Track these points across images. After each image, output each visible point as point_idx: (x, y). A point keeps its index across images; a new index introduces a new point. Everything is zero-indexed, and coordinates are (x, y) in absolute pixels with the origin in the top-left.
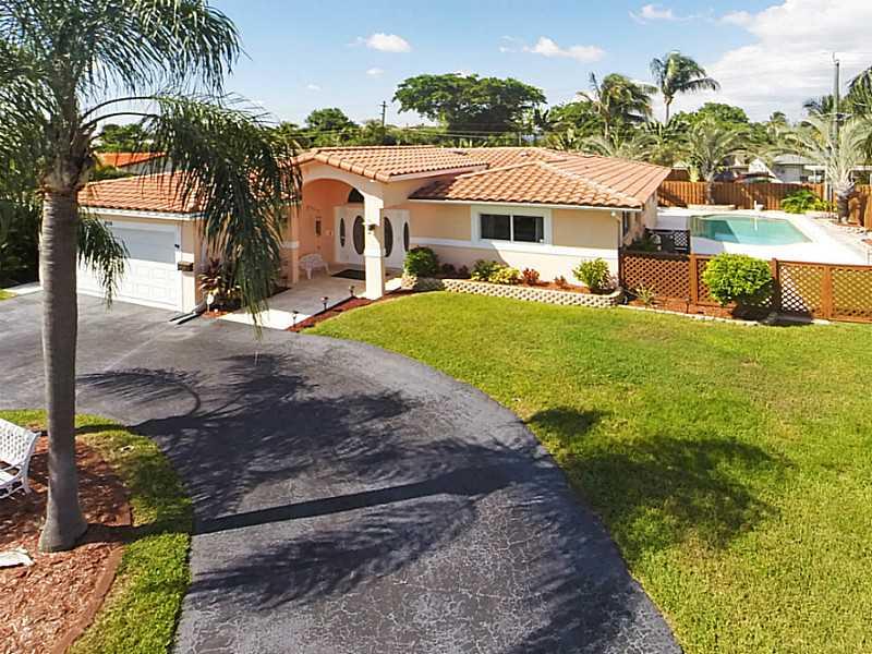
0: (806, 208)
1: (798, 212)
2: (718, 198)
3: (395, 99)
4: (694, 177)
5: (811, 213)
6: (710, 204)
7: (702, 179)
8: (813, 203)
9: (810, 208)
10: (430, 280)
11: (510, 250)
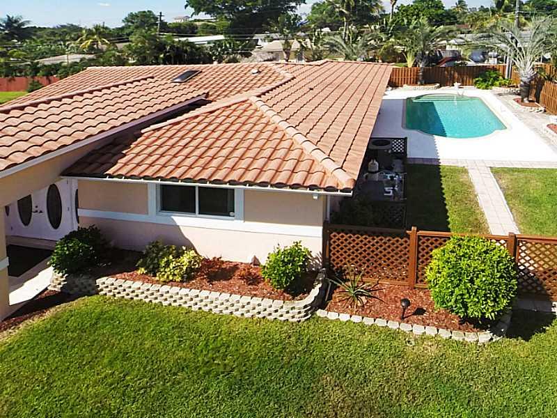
0: (492, 85)
1: (486, 88)
2: (427, 78)
3: (186, 6)
4: (410, 62)
5: (496, 89)
6: (422, 84)
7: (415, 65)
8: (498, 80)
9: (496, 85)
10: (82, 280)
11: (193, 226)
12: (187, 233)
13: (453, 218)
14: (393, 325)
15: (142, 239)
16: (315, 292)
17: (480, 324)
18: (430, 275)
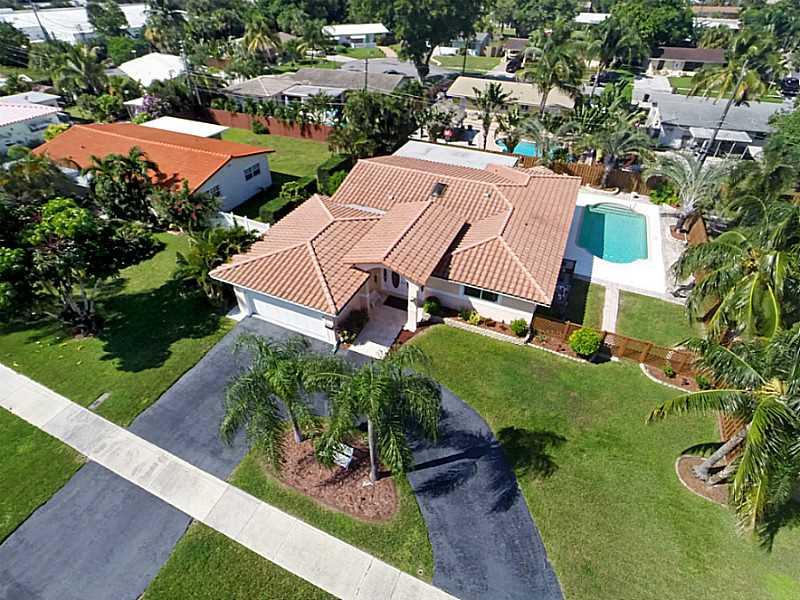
6: (602, 188)
10: (437, 317)
11: (477, 303)
12: (475, 306)
13: (587, 316)
14: (554, 352)
15: (454, 305)
16: (528, 336)
17: (583, 356)
18: (571, 339)
